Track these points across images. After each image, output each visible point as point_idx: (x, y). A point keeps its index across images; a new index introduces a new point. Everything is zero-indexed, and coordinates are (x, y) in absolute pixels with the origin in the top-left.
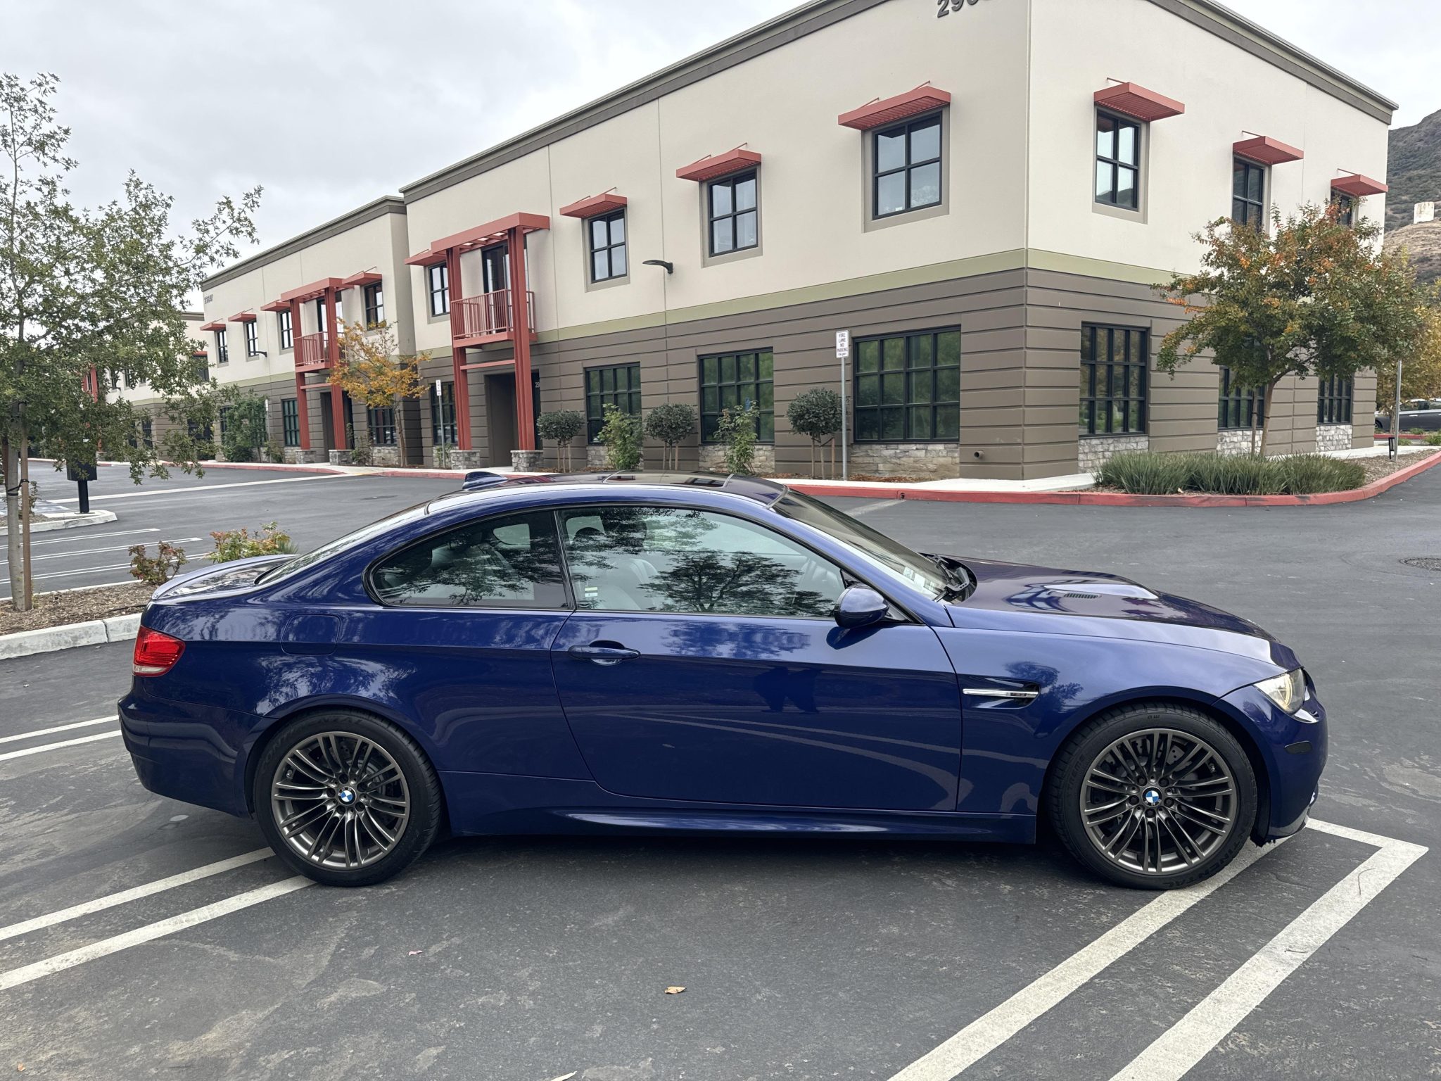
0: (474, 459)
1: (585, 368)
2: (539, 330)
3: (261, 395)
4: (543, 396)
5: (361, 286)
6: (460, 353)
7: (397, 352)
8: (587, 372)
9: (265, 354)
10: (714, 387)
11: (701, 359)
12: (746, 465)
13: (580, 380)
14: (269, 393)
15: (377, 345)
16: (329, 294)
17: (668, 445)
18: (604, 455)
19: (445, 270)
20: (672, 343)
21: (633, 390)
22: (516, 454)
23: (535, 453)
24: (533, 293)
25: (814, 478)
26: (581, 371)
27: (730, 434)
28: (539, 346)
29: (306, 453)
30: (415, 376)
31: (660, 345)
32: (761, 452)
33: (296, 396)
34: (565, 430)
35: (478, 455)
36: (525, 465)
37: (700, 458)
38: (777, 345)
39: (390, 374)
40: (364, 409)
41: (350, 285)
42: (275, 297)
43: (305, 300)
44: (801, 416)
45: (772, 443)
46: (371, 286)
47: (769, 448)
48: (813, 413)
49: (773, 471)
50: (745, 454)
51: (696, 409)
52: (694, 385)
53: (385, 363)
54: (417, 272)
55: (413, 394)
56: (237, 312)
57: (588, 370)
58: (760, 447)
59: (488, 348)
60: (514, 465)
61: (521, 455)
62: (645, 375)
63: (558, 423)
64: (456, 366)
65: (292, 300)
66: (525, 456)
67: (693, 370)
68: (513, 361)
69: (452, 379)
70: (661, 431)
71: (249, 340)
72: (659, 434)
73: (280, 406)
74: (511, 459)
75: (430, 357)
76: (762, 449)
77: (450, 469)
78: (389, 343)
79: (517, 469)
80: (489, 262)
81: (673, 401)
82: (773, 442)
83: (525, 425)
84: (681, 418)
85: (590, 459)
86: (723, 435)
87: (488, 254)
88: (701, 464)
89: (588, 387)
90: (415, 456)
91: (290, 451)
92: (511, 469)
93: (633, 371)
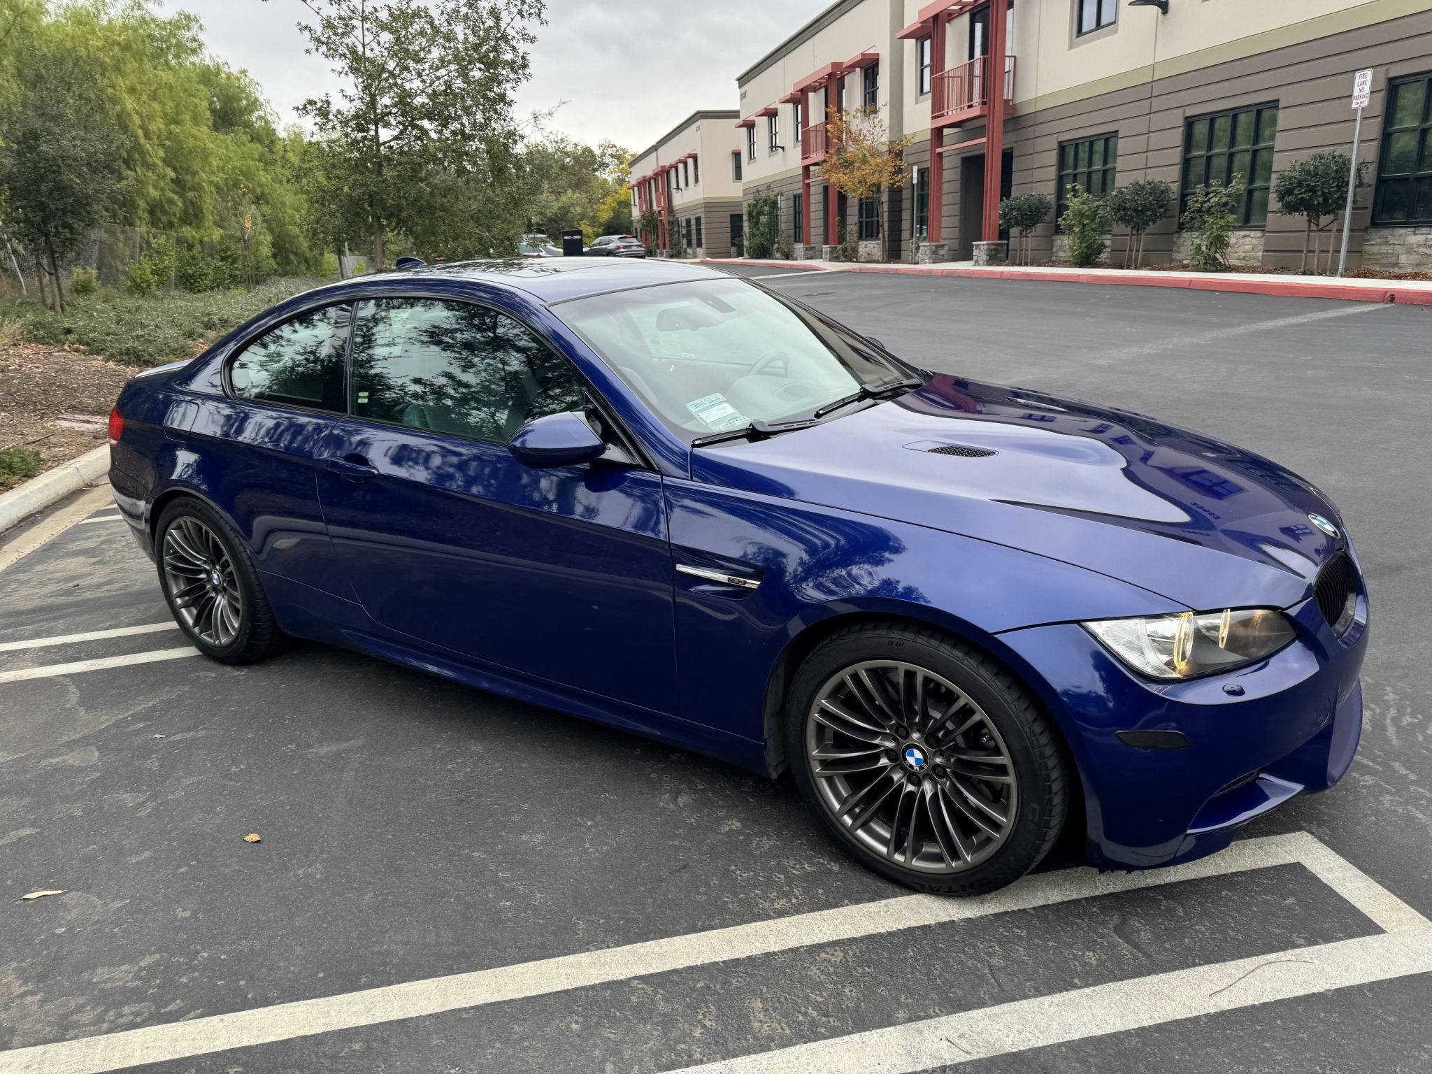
0: (941, 252)
1: (1060, 143)
2: (1018, 100)
3: (777, 190)
4: (1016, 178)
5: (861, 68)
6: (938, 133)
7: (885, 139)
8: (1062, 147)
9: (783, 148)
10: (1201, 157)
11: (1190, 123)
12: (1218, 256)
13: (1052, 158)
14: (784, 189)
15: (865, 131)
16: (833, 83)
17: (1135, 232)
18: (1066, 244)
19: (927, 44)
20: (1157, 104)
21: (1109, 166)
22: (977, 246)
23: (997, 245)
24: (1015, 57)
25: (1304, 273)
26: (1055, 145)
27: (1201, 216)
28: (1015, 120)
29: (806, 249)
30: (899, 163)
31: (1144, 107)
32: (1247, 240)
33: (801, 191)
34: (1030, 215)
35: (946, 248)
36: (985, 258)
37: (1174, 249)
38: (1285, 98)
39: (873, 162)
40: (856, 201)
41: (852, 67)
42: (789, 90)
43: (815, 90)
44: (1289, 192)
45: (1262, 228)
46: (869, 67)
47: (1258, 234)
48: (1308, 185)
49: (1259, 264)
50: (1219, 242)
51: (1175, 187)
52: (1176, 156)
53: (875, 153)
54: (910, 44)
55: (895, 183)
56: (760, 108)
57: (1064, 144)
58: (1247, 233)
59: (969, 126)
60: (975, 258)
61: (981, 248)
62: (1122, 146)
63: (1019, 209)
64: (933, 147)
65: (802, 90)
66: (986, 247)
67: (1177, 137)
68: (984, 140)
69: (928, 165)
70: (1125, 215)
71: (772, 134)
72: (1122, 219)
73: (792, 201)
74: (972, 251)
75: (915, 140)
76: (1248, 236)
77: (917, 263)
78: (878, 129)
79: (977, 263)
80: (978, 27)
81: (1155, 176)
82: (1264, 226)
83: (994, 210)
84: (1151, 198)
85: (1055, 250)
86: (1192, 218)
87: (977, 17)
88: (1175, 255)
89: (1062, 164)
90: (894, 254)
91: (799, 248)
92: (971, 263)
93: (1112, 142)
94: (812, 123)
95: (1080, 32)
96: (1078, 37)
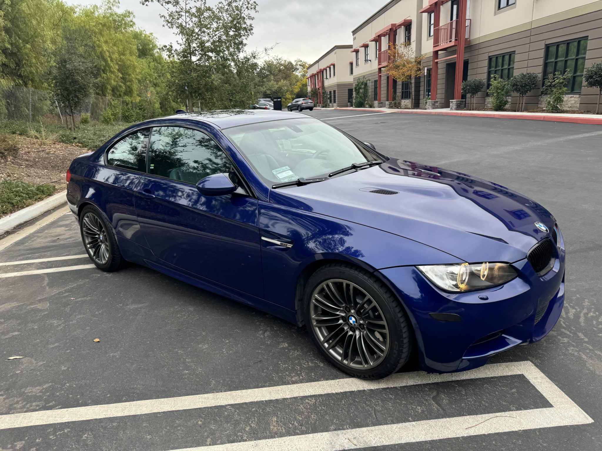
0: (436, 104)
1: (489, 57)
2: (472, 38)
3: (367, 79)
4: (469, 72)
5: (404, 26)
6: (436, 53)
7: (413, 56)
8: (490, 59)
9: (370, 61)
10: (552, 62)
11: (548, 47)
12: (558, 106)
13: (486, 63)
14: (370, 78)
15: (405, 53)
16: (392, 33)
17: (521, 95)
18: (490, 100)
19: (433, 15)
20: (533, 39)
21: (511, 66)
22: (452, 102)
23: (461, 101)
24: (470, 20)
25: (598, 114)
26: (487, 58)
27: (551, 88)
28: (470, 47)
29: (379, 103)
30: (419, 66)
31: (527, 40)
32: (572, 99)
33: (377, 79)
34: (476, 88)
35: (439, 102)
36: (455, 107)
37: (539, 103)
38: (591, 35)
39: (408, 66)
40: (400, 83)
41: (400, 26)
42: (373, 36)
43: (384, 36)
44: (591, 77)
45: (579, 93)
46: (407, 25)
47: (578, 96)
48: (599, 74)
49: (578, 109)
50: (559, 100)
51: (540, 76)
52: (541, 62)
53: (409, 62)
54: (425, 15)
55: (417, 75)
56: (361, 44)
57: (491, 57)
58: (572, 96)
59: (449, 50)
60: (451, 107)
61: (453, 103)
62: (517, 58)
63: (470, 86)
64: (434, 60)
65: (379, 36)
66: (455, 102)
67: (542, 53)
68: (456, 56)
69: (431, 67)
70: (516, 88)
71: (366, 55)
72: (516, 90)
73: (374, 83)
74: (450, 104)
75: (426, 57)
76: (573, 97)
77: (426, 109)
78: (410, 52)
79: (451, 110)
80: (455, 7)
81: (531, 71)
82: (580, 93)
83: (459, 86)
84: (529, 81)
85: (486, 103)
86: (546, 89)
87: (455, 2)
88: (539, 105)
89: (490, 66)
90: (416, 105)
91: (376, 103)
92: (449, 109)
93: (512, 55)
94: (383, 50)
95: (499, 8)
96: (498, 10)
